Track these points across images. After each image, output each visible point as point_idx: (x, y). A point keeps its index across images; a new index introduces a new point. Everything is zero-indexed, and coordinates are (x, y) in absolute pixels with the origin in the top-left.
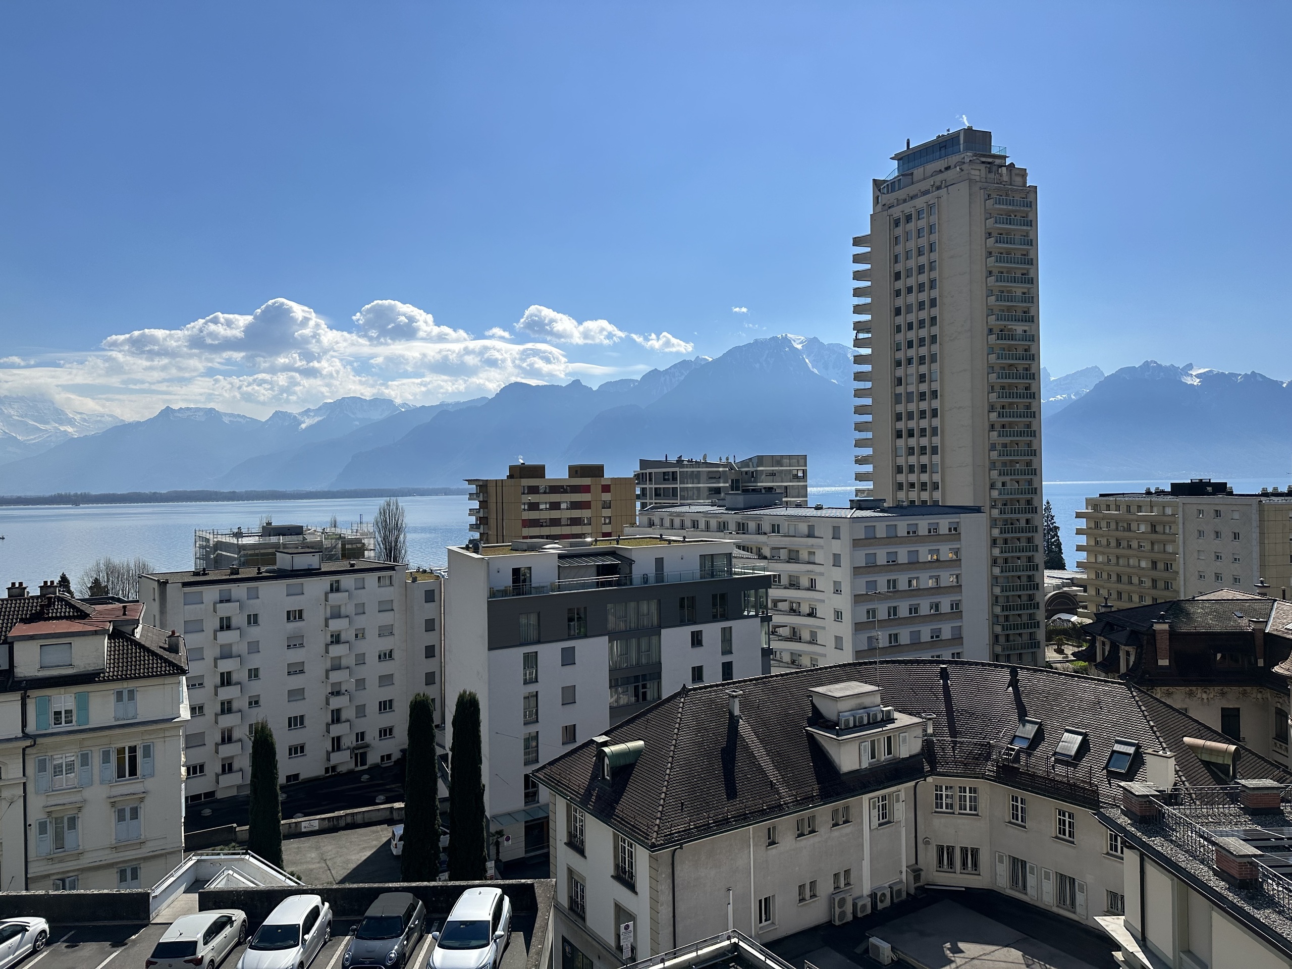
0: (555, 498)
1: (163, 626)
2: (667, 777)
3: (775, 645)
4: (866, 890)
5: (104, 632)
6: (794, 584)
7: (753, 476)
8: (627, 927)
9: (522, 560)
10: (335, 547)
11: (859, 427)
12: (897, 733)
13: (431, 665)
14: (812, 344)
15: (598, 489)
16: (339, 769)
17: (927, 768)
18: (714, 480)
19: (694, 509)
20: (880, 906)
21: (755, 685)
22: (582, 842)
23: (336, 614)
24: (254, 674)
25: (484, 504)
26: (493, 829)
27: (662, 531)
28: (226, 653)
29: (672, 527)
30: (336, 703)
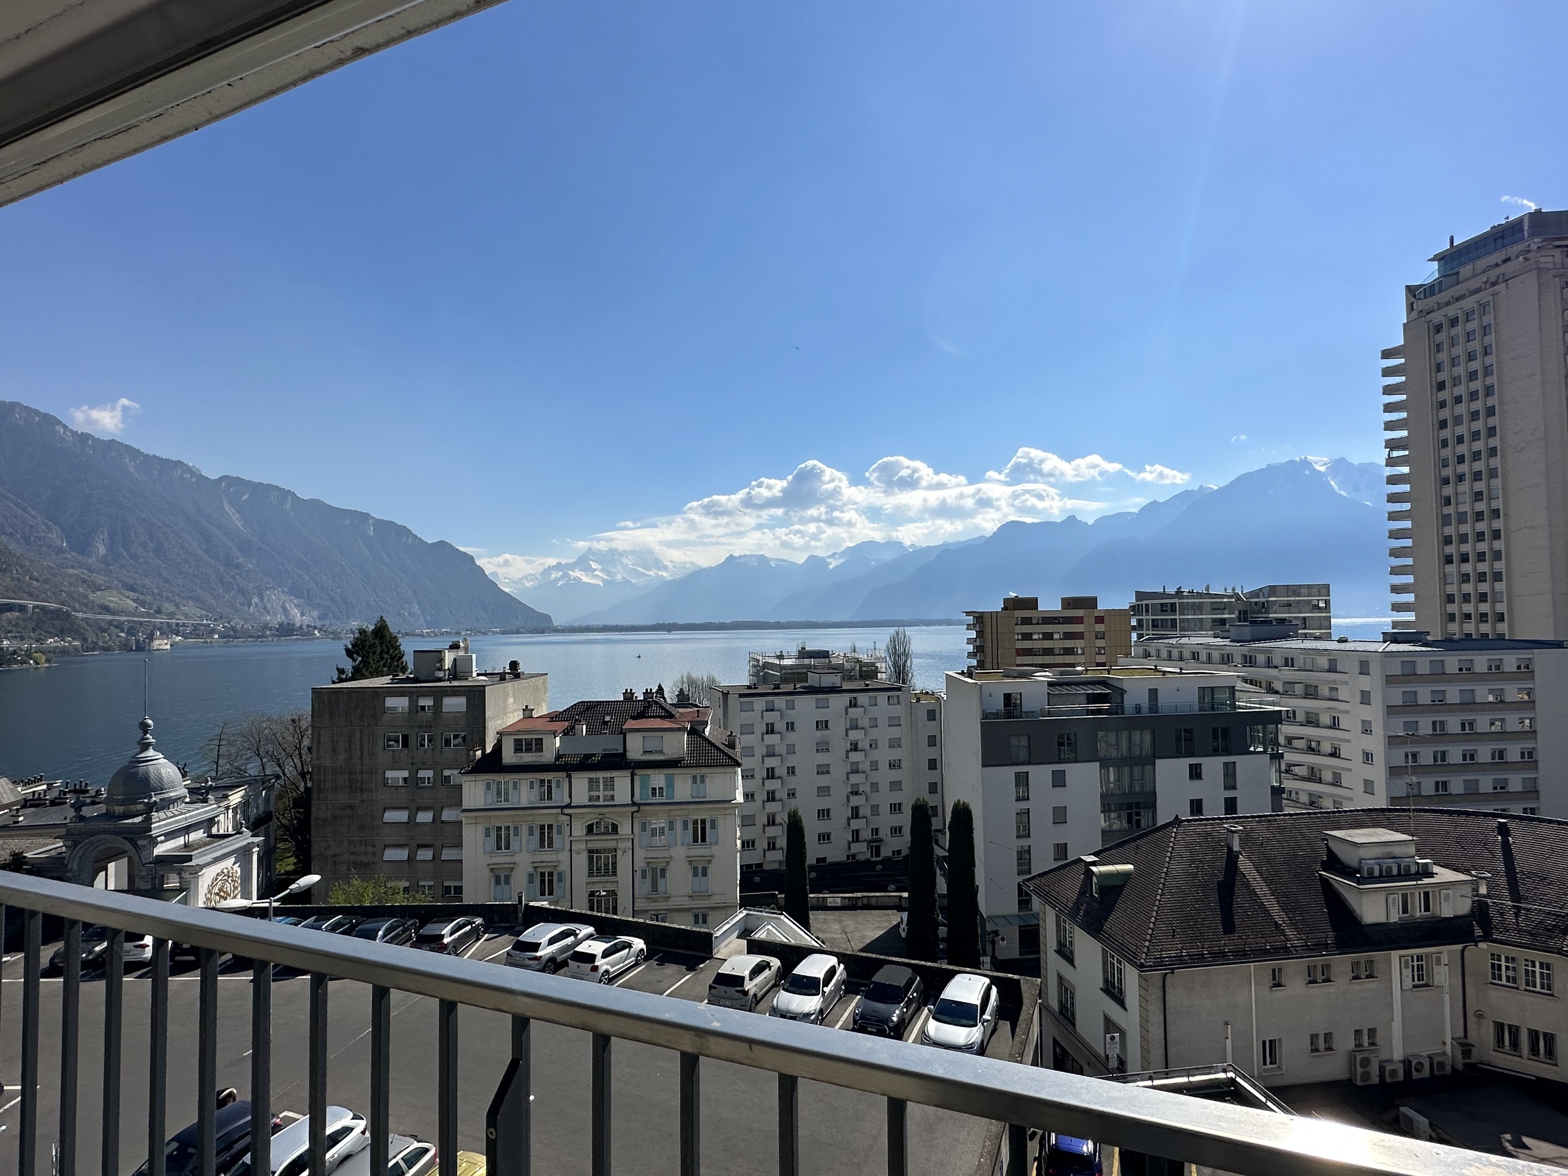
0: (1048, 628)
1: (725, 728)
2: (1157, 902)
3: (1288, 784)
4: (1398, 1054)
5: (684, 729)
6: (1312, 721)
7: (1265, 607)
8: (1113, 1038)
9: (1012, 685)
10: (854, 669)
11: (1395, 553)
12: (1437, 890)
13: (933, 776)
14: (1339, 466)
15: (1089, 620)
16: (858, 858)
17: (1478, 932)
18: (1219, 612)
19: (1194, 640)
20: (1415, 1075)
21: (1258, 822)
22: (1072, 952)
23: (855, 726)
24: (791, 771)
25: (980, 634)
26: (989, 927)
27: (1158, 663)
28: (771, 753)
29: (1170, 658)
30: (855, 801)
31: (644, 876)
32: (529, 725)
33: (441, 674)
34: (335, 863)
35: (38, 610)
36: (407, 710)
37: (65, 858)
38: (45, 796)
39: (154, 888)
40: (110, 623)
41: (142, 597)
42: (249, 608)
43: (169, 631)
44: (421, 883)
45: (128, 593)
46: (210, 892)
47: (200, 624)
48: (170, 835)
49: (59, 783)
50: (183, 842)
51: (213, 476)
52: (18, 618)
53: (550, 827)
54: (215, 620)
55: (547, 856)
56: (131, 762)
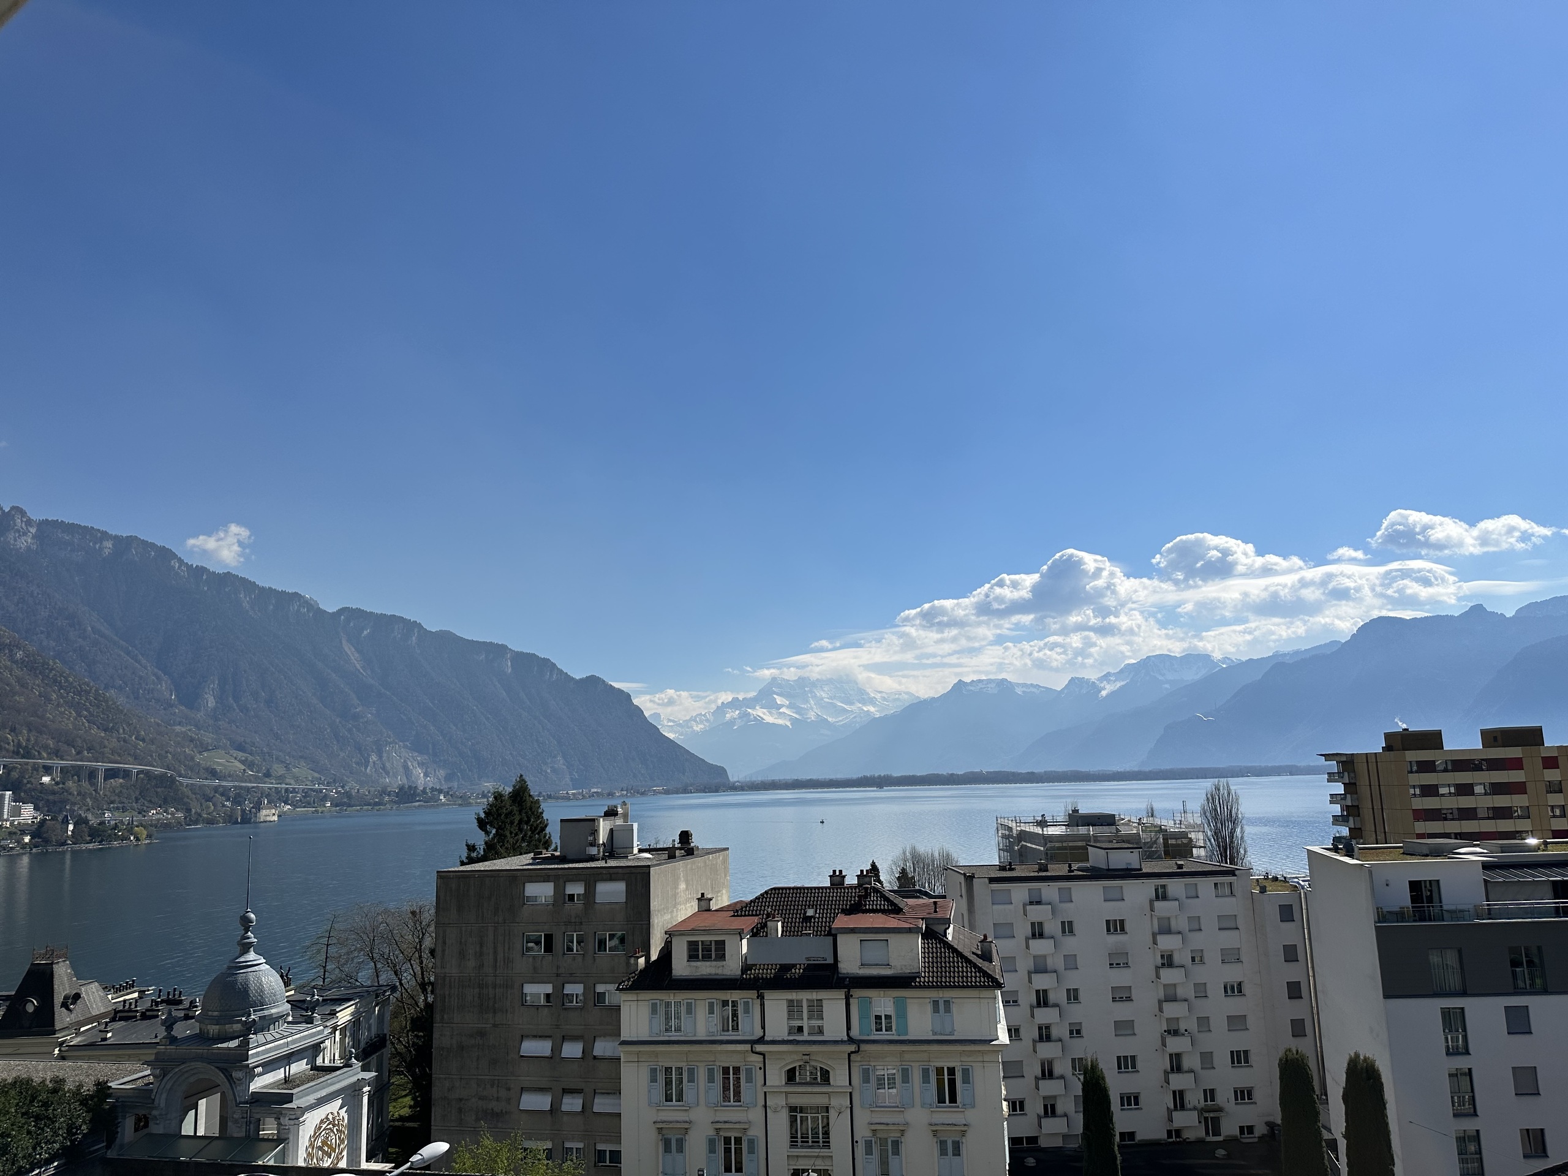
0: (1463, 777)
1: (972, 927)
5: (917, 930)
9: (1424, 868)
10: (1155, 842)
13: (1298, 1009)
15: (1534, 763)
16: (1185, 1135)
23: (1166, 929)
24: (1073, 995)
25: (1351, 787)
28: (1040, 967)
30: (1175, 1045)
31: (869, 1151)
32: (707, 921)
33: (593, 851)
34: (460, 1110)
35: (142, 776)
36: (551, 901)
37: (152, 1090)
38: (136, 1007)
39: (248, 1137)
40: (216, 789)
41: (250, 758)
42: (366, 769)
43: (279, 797)
44: (568, 1145)
45: (235, 753)
46: (312, 1145)
47: (311, 789)
48: (270, 1065)
49: (151, 990)
50: (283, 1076)
51: (331, 609)
52: (121, 785)
53: (737, 1070)
54: (328, 784)
55: (732, 1114)
56: (229, 968)
